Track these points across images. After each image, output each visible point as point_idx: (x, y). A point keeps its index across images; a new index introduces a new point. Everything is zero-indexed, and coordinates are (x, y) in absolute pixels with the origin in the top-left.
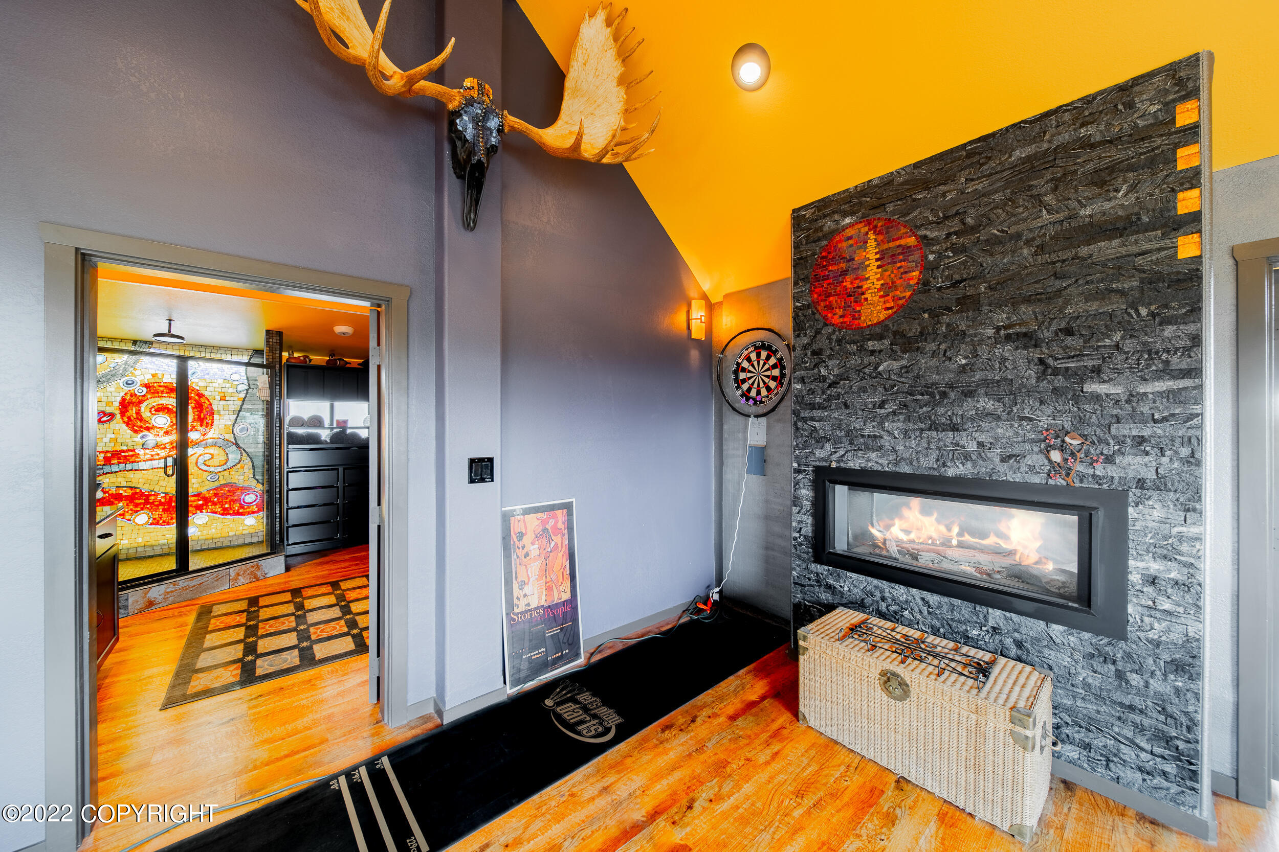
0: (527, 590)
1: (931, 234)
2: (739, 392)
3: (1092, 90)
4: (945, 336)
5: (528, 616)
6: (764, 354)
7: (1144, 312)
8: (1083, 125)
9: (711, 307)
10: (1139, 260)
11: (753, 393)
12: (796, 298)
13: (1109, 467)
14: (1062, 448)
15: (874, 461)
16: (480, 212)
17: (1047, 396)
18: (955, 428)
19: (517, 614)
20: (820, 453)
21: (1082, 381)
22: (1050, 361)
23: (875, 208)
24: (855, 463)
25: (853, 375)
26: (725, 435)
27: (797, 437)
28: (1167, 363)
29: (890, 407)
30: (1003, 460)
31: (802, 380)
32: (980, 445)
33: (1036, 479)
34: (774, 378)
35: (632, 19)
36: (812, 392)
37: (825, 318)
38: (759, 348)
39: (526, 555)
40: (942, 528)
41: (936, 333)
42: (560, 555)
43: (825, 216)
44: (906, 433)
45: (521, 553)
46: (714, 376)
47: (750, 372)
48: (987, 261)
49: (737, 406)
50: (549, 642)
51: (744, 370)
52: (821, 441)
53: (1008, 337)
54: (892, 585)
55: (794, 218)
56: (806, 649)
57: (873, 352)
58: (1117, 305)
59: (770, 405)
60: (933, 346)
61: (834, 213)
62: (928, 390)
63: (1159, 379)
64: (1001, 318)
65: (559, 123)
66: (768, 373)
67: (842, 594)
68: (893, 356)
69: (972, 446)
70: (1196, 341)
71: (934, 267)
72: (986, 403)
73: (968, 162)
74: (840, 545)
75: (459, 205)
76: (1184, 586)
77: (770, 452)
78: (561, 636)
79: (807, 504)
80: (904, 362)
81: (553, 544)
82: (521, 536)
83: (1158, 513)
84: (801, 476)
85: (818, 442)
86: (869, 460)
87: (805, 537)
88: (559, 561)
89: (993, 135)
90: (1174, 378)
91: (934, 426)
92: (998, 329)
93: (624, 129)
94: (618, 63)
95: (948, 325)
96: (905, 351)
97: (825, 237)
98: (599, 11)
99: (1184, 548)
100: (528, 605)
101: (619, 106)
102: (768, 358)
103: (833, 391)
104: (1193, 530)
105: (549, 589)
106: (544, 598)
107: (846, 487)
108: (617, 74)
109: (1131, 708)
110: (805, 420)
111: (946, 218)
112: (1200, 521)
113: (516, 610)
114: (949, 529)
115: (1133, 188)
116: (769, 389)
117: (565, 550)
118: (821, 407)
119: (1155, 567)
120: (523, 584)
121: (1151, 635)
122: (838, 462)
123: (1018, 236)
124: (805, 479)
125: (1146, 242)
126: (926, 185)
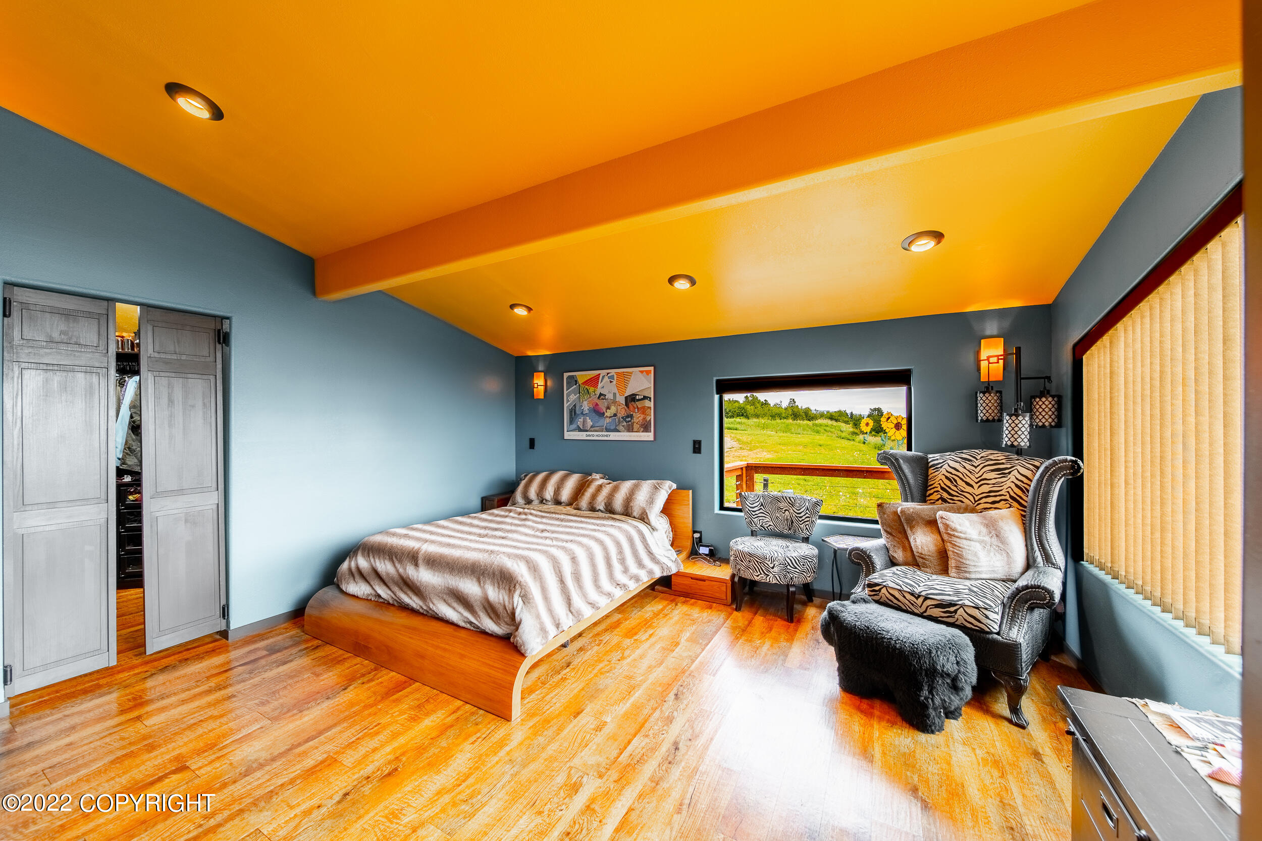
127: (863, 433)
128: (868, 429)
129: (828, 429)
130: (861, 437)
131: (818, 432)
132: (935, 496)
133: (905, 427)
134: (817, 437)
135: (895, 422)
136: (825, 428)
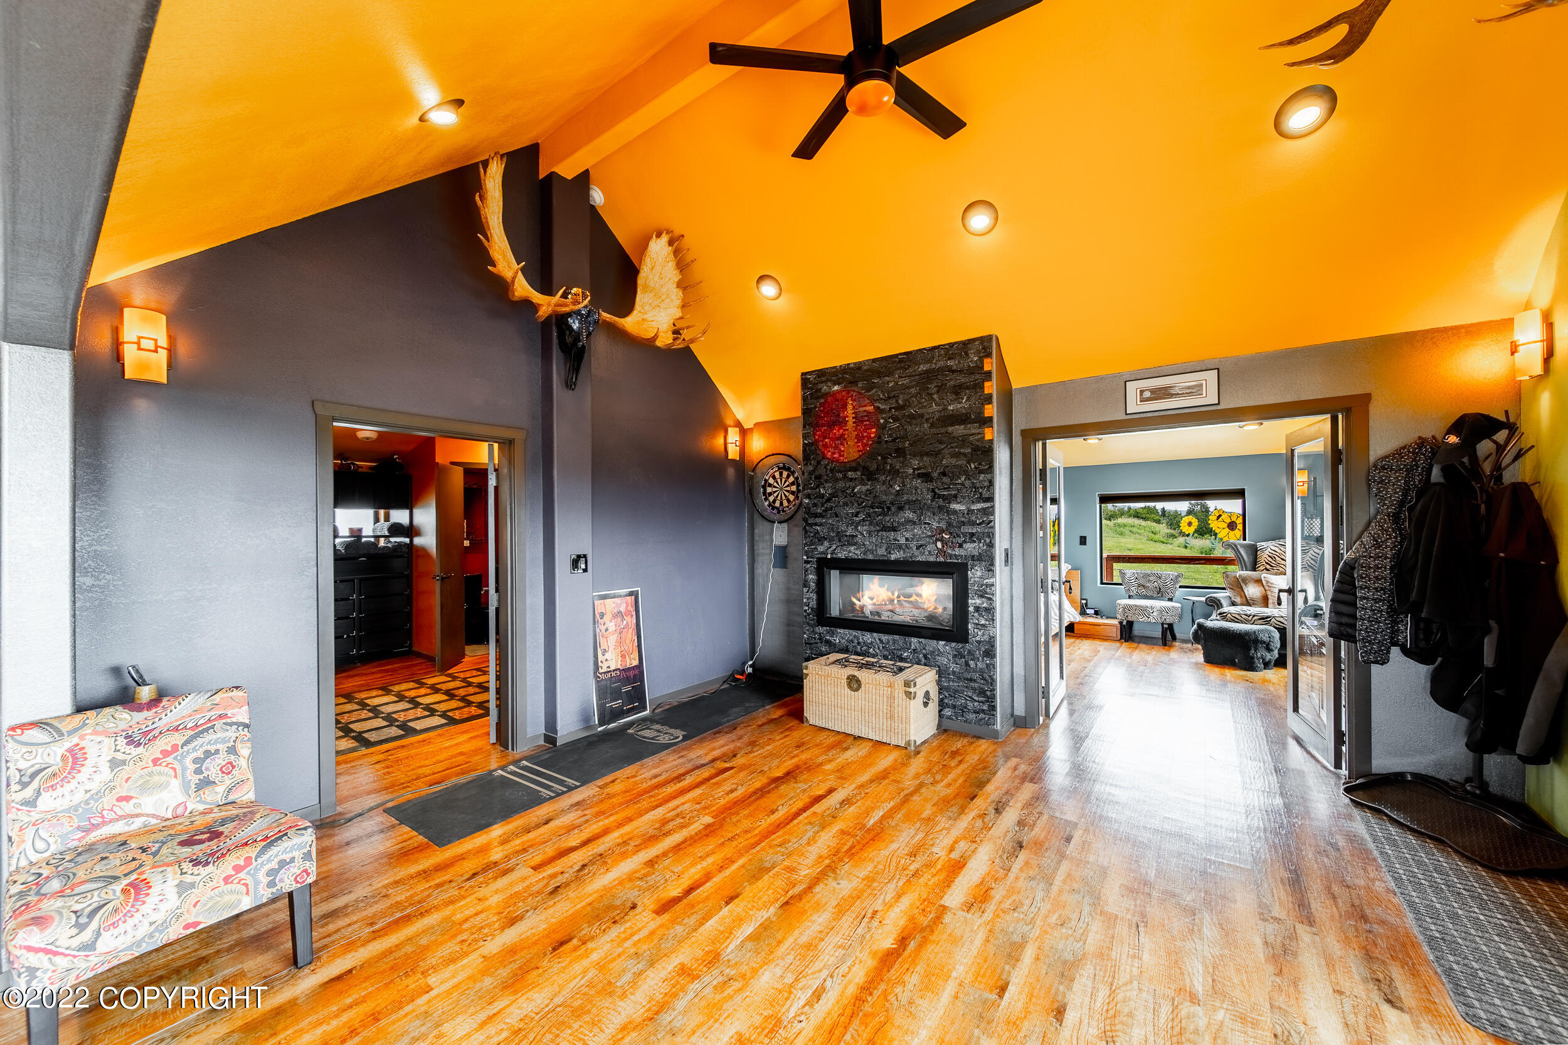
0: (608, 656)
1: (882, 407)
2: (767, 503)
3: (953, 341)
4: (889, 472)
5: (609, 675)
6: (785, 474)
7: (973, 466)
8: (950, 359)
9: (744, 432)
10: (971, 438)
11: (777, 504)
12: (805, 437)
13: (961, 550)
14: (942, 540)
15: (854, 552)
16: (579, 377)
17: (936, 510)
18: (894, 529)
19: (601, 674)
20: (821, 549)
21: (950, 503)
22: (937, 490)
23: (851, 383)
24: (842, 555)
25: (840, 494)
26: (756, 538)
27: (806, 537)
28: (981, 494)
29: (862, 516)
30: (918, 548)
31: (808, 496)
32: (907, 539)
33: (932, 559)
34: (793, 493)
35: (687, 242)
36: (815, 505)
37: (823, 453)
38: (783, 468)
39: (607, 630)
40: (890, 594)
41: (884, 468)
42: (630, 631)
43: (822, 382)
44: (870, 533)
45: (603, 628)
46: (747, 489)
47: (775, 487)
48: (909, 428)
49: (765, 514)
50: (624, 696)
51: (770, 485)
52: (821, 540)
53: (919, 476)
54: (864, 633)
55: (802, 379)
56: (807, 675)
57: (851, 480)
58: (962, 462)
59: (789, 512)
60: (883, 478)
61: (828, 381)
62: (881, 505)
63: (979, 502)
64: (915, 463)
65: (635, 312)
66: (788, 489)
67: (835, 644)
68: (863, 483)
69: (903, 541)
70: (991, 483)
71: (883, 427)
72: (909, 514)
73: (899, 366)
74: (835, 612)
75: (563, 372)
76: (987, 610)
77: (790, 550)
78: (633, 692)
79: (813, 585)
80: (869, 487)
81: (625, 622)
82: (602, 615)
83: (979, 574)
84: (809, 566)
85: (819, 540)
86: (850, 552)
87: (812, 609)
88: (630, 635)
89: (910, 353)
90: (984, 502)
91: (885, 529)
92: (914, 469)
93: (681, 318)
94: (677, 272)
95: (891, 465)
96: (868, 480)
97: (822, 396)
98: (664, 235)
99: (988, 590)
100: (609, 667)
101: (678, 302)
102: (788, 477)
103: (828, 505)
104: (991, 581)
105: (623, 656)
106: (619, 663)
107: (838, 571)
108: (676, 280)
109: (971, 680)
110: (811, 525)
111: (889, 398)
112: (993, 576)
113: (601, 671)
114: (893, 594)
115: (968, 399)
116: (789, 501)
117: (634, 626)
118: (821, 516)
119: (978, 601)
120: (605, 652)
121: (977, 639)
122: (831, 554)
123: (922, 416)
124: (811, 567)
125: (973, 429)
126: (879, 375)
127: (1183, 534)
128: (1191, 530)
129: (1134, 530)
130: (1181, 540)
131: (1122, 534)
132: (1262, 568)
133: (1240, 527)
134: (1123, 540)
135: (1228, 521)
136: (1131, 529)
